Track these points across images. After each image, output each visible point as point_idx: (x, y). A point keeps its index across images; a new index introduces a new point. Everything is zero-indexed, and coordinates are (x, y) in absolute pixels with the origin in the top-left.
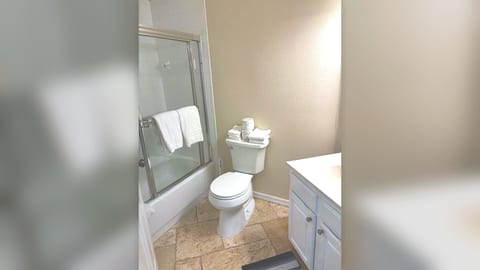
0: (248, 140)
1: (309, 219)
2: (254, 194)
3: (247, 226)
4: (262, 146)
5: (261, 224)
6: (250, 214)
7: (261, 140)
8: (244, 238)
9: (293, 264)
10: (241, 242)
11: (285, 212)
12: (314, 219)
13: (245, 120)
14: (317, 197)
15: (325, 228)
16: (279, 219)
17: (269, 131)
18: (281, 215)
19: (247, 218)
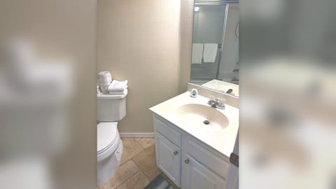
0: (108, 92)
1: (176, 153)
2: (120, 135)
3: (121, 165)
4: (123, 96)
5: (132, 159)
6: (121, 153)
7: (121, 91)
8: (120, 178)
9: (164, 184)
10: (118, 184)
11: (148, 143)
12: (179, 152)
13: (102, 73)
14: (182, 135)
15: (191, 158)
16: (145, 149)
17: (126, 81)
18: (146, 146)
19: (119, 159)
